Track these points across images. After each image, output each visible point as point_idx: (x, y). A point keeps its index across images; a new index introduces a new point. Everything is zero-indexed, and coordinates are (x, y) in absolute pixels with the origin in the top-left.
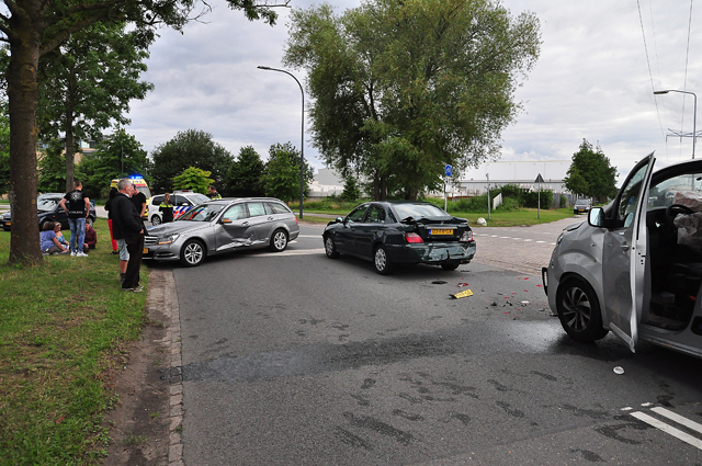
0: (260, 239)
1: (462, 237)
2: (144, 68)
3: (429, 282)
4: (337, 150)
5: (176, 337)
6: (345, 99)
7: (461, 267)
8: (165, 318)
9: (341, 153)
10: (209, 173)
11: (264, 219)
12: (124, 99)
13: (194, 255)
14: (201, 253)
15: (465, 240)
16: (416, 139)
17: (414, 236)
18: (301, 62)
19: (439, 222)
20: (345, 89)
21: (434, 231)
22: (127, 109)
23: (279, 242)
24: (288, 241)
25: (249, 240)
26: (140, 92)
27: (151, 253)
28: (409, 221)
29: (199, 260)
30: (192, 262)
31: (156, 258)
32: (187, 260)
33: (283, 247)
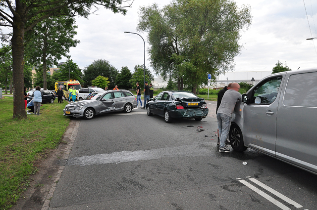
0: (119, 108)
1: (202, 106)
2: (76, 33)
3: (185, 126)
4: (162, 68)
5: (70, 148)
6: (165, 45)
7: (203, 120)
8: (70, 140)
10: (107, 79)
11: (121, 99)
12: (67, 47)
13: (90, 114)
14: (93, 114)
16: (195, 62)
17: (180, 106)
18: (145, 29)
19: (191, 100)
20: (165, 40)
21: (189, 104)
22: (68, 51)
23: (128, 108)
25: (114, 108)
26: (74, 44)
27: (72, 114)
28: (178, 99)
29: (92, 117)
30: (89, 118)
31: (73, 116)
32: (87, 116)
33: (130, 111)
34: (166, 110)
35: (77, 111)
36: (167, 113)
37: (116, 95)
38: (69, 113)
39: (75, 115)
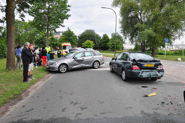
0: (89, 64)
1: (157, 67)
2: (69, 10)
3: (139, 86)
4: (129, 34)
6: (132, 17)
7: (158, 80)
9: (131, 35)
10: (93, 42)
11: (91, 57)
13: (63, 69)
14: (66, 69)
15: (159, 69)
16: (155, 30)
17: (136, 67)
18: (117, 6)
19: (147, 61)
20: (132, 14)
23: (96, 65)
24: (100, 65)
25: (84, 65)
26: (67, 17)
27: (49, 68)
28: (134, 60)
29: (65, 71)
30: (63, 72)
31: (51, 70)
32: (61, 71)
33: (97, 67)
34: (123, 69)
35: (53, 66)
36: (124, 72)
37: (86, 54)
39: (52, 69)
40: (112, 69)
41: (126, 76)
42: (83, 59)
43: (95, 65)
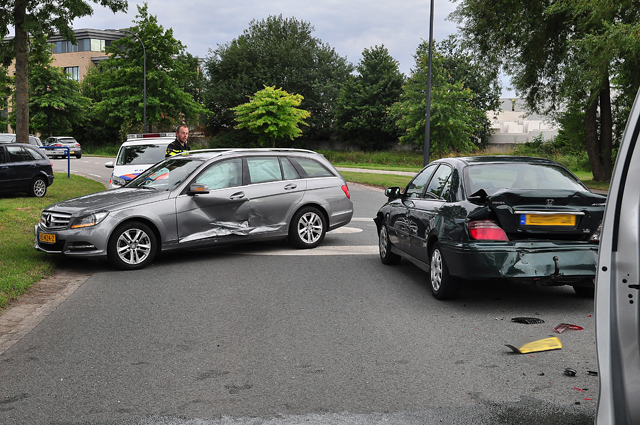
0: (268, 223)
1: (595, 229)
4: (518, 53)
11: (278, 187)
13: (136, 249)
14: (148, 246)
17: (489, 230)
21: (531, 218)
23: (308, 228)
24: (327, 228)
25: (244, 226)
27: (61, 243)
28: (481, 197)
29: (144, 258)
30: (131, 262)
31: (67, 253)
32: (122, 257)
33: (315, 240)
34: (433, 243)
35: (80, 231)
36: (436, 256)
38: (52, 240)
39: (72, 250)
40: (390, 245)
41: (445, 275)
42: (236, 198)
43: (302, 227)
